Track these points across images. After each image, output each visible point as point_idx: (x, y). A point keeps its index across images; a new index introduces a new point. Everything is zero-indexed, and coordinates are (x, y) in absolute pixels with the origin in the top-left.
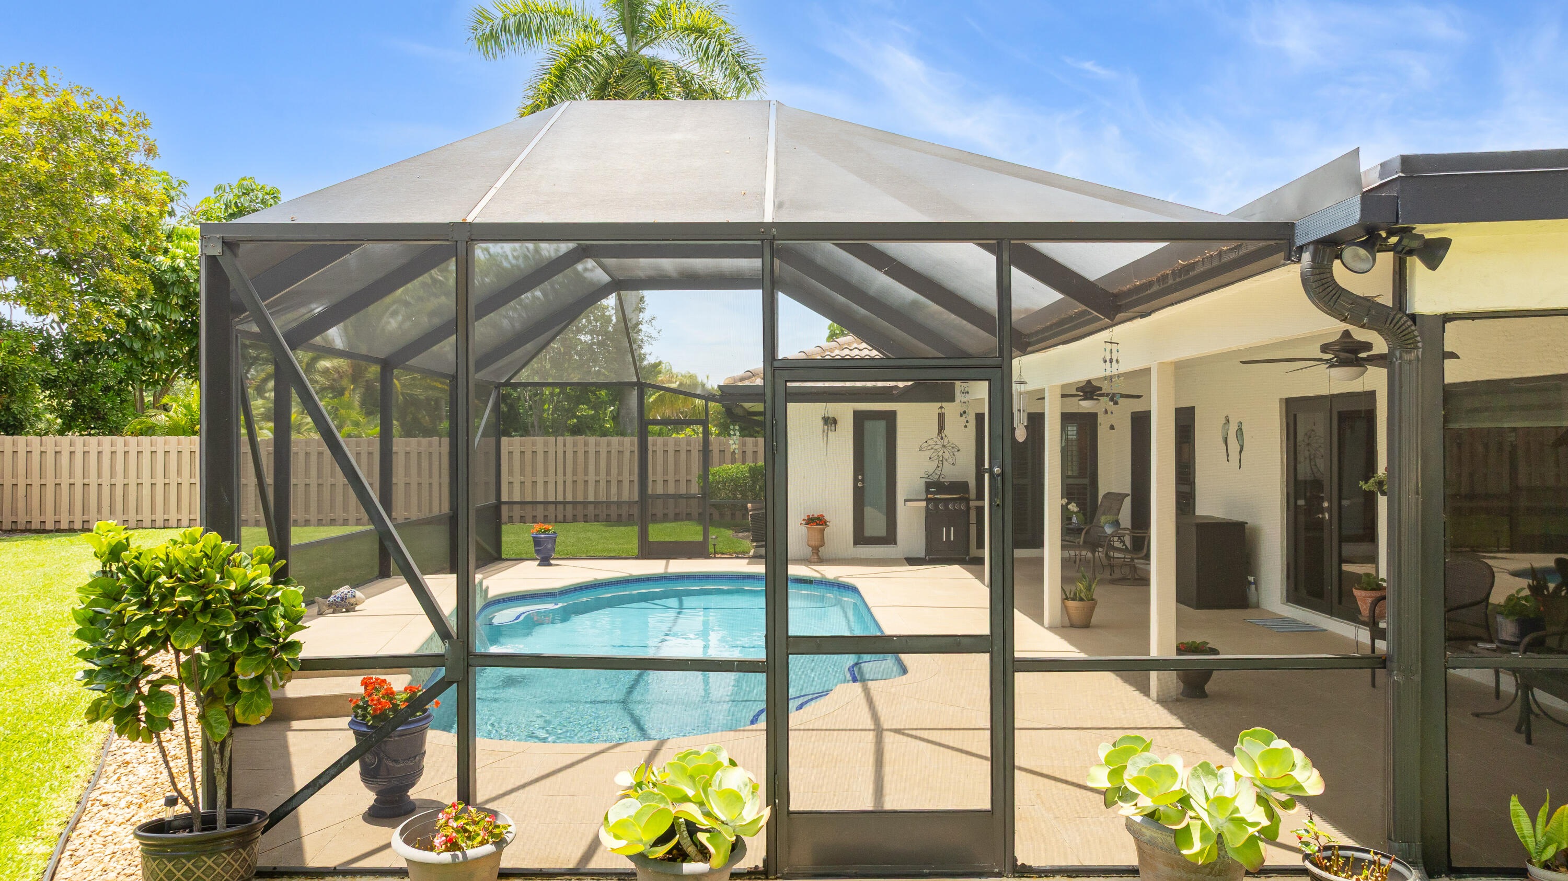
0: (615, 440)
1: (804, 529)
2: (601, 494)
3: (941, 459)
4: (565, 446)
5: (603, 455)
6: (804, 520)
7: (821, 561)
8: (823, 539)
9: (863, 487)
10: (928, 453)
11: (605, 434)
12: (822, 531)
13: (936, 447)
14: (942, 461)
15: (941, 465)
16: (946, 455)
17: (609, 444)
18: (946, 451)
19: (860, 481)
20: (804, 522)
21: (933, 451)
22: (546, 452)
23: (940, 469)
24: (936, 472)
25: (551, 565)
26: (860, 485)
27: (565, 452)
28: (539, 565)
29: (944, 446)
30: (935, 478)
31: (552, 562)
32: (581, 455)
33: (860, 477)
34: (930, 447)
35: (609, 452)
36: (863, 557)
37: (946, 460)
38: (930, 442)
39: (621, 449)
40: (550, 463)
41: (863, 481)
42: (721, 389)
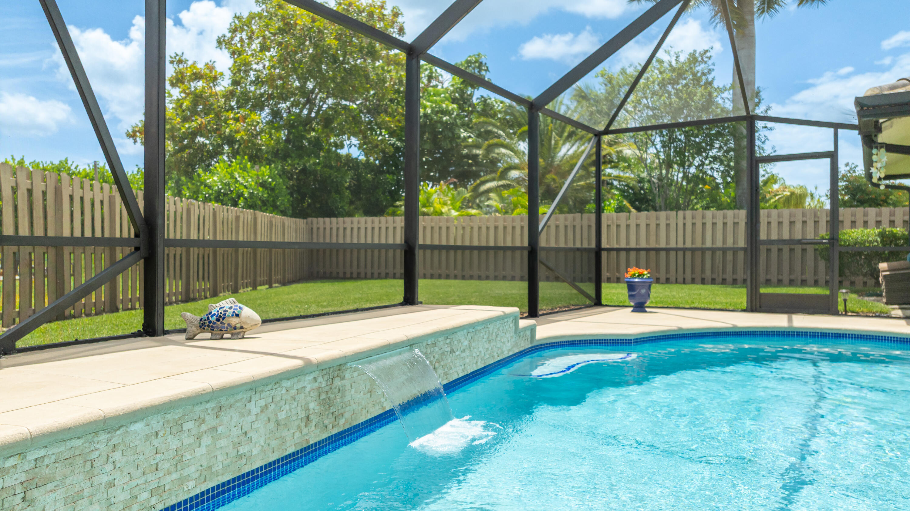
0: (730, 213)
2: (717, 261)
4: (684, 218)
5: (720, 226)
11: (720, 207)
17: (725, 217)
22: (668, 225)
25: (646, 312)
27: (684, 224)
28: (633, 311)
31: (647, 309)
32: (699, 226)
35: (725, 224)
39: (736, 220)
40: (671, 233)
42: (860, 103)
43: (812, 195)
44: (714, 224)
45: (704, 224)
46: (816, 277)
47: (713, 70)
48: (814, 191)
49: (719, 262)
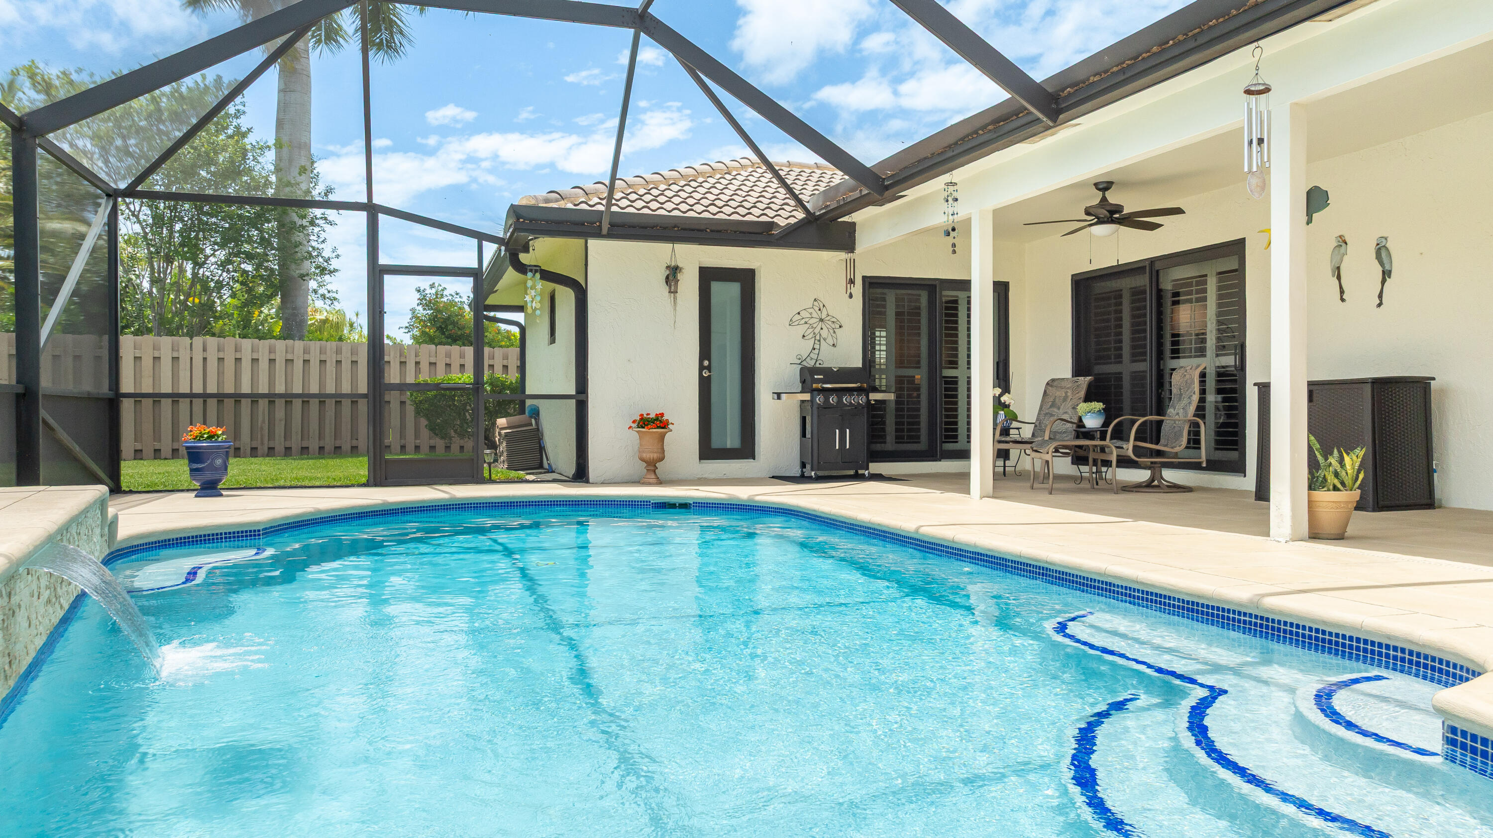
0: (280, 345)
1: (633, 436)
2: (260, 419)
3: (818, 338)
4: (205, 350)
5: (264, 365)
6: (634, 422)
7: (660, 482)
8: (663, 451)
9: (709, 376)
10: (802, 329)
12: (662, 438)
13: (812, 321)
14: (819, 341)
15: (817, 346)
16: (824, 333)
17: (272, 350)
18: (824, 327)
19: (706, 368)
20: (634, 425)
21: (807, 326)
22: (175, 359)
23: (816, 351)
24: (812, 355)
25: (221, 495)
26: (705, 374)
27: (205, 359)
28: (196, 496)
29: (821, 320)
30: (810, 363)
31: (224, 493)
32: (229, 364)
33: (706, 363)
34: (803, 321)
35: (272, 361)
36: (713, 476)
37: (825, 339)
38: (803, 314)
39: (289, 357)
40: (181, 374)
41: (709, 368)
42: (516, 212)
43: (351, 325)
44: (255, 361)
45: (238, 360)
46: (403, 442)
47: (244, 113)
48: (354, 319)
49: (263, 422)
